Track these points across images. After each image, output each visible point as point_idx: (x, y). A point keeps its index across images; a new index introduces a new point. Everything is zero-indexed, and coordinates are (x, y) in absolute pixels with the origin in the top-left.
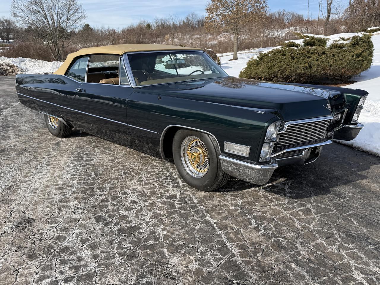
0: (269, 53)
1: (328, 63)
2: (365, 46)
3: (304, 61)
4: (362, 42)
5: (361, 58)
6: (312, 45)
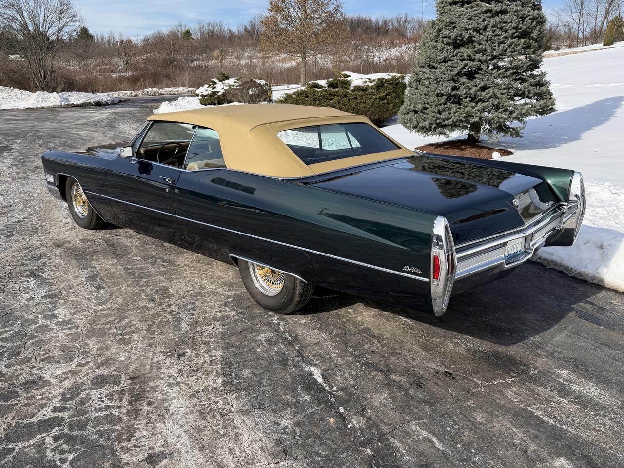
0: (294, 93)
1: (351, 106)
2: (390, 89)
3: (325, 103)
4: (388, 84)
5: (385, 101)
6: (335, 87)
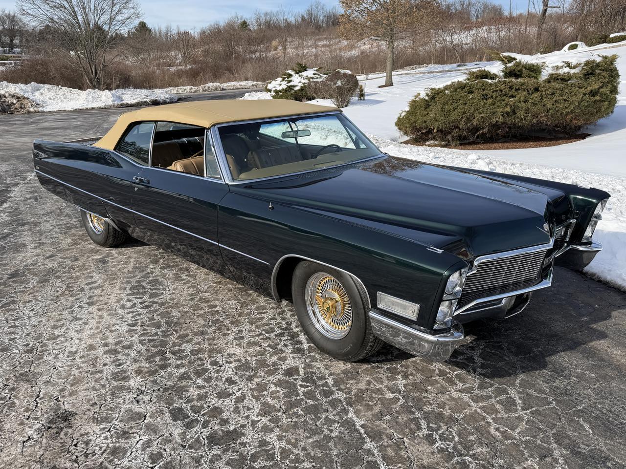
0: (446, 88)
1: (544, 106)
2: (605, 78)
3: (503, 103)
4: (600, 70)
5: (598, 98)
6: (517, 76)
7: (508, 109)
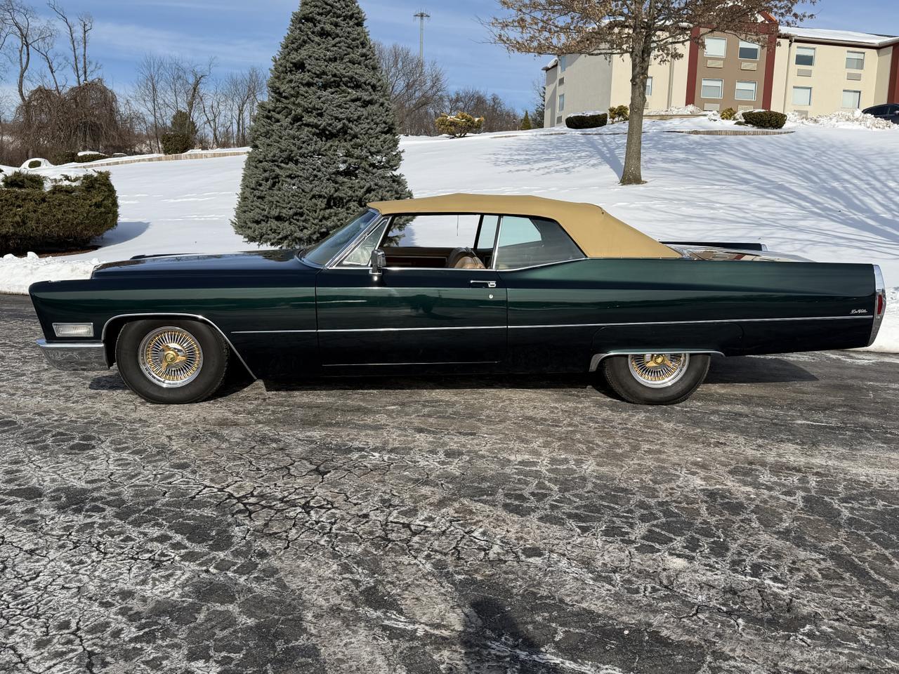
2: (105, 191)
3: (11, 213)
4: (99, 184)
6: (21, 187)
7: (18, 219)
